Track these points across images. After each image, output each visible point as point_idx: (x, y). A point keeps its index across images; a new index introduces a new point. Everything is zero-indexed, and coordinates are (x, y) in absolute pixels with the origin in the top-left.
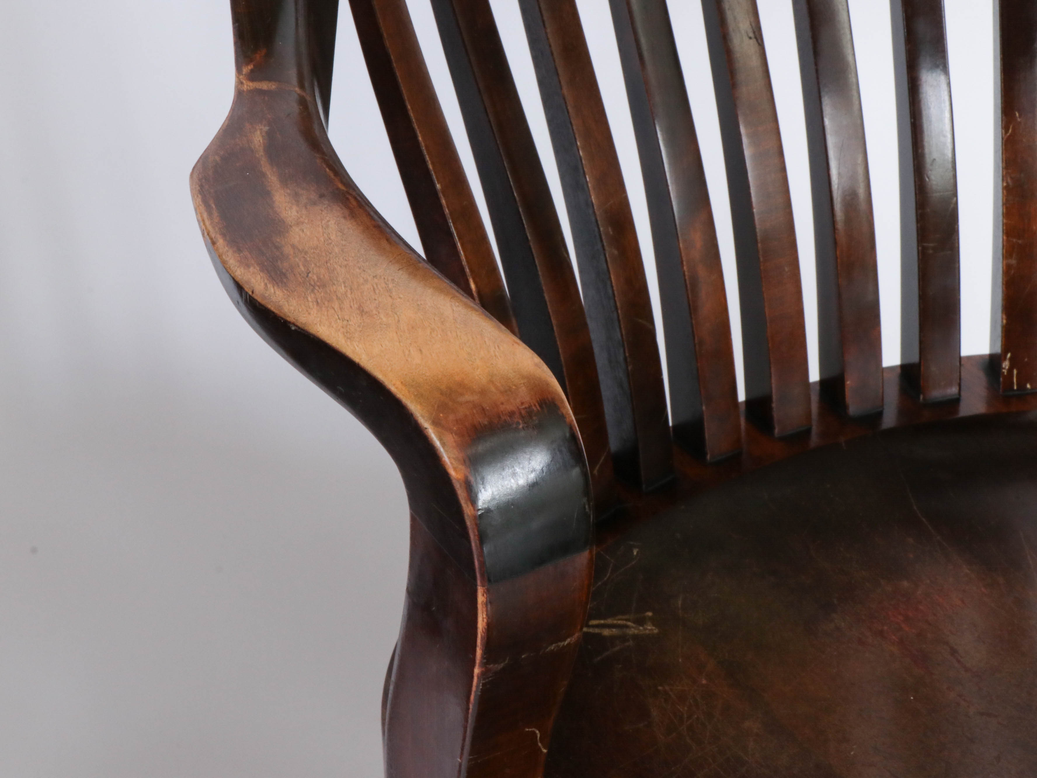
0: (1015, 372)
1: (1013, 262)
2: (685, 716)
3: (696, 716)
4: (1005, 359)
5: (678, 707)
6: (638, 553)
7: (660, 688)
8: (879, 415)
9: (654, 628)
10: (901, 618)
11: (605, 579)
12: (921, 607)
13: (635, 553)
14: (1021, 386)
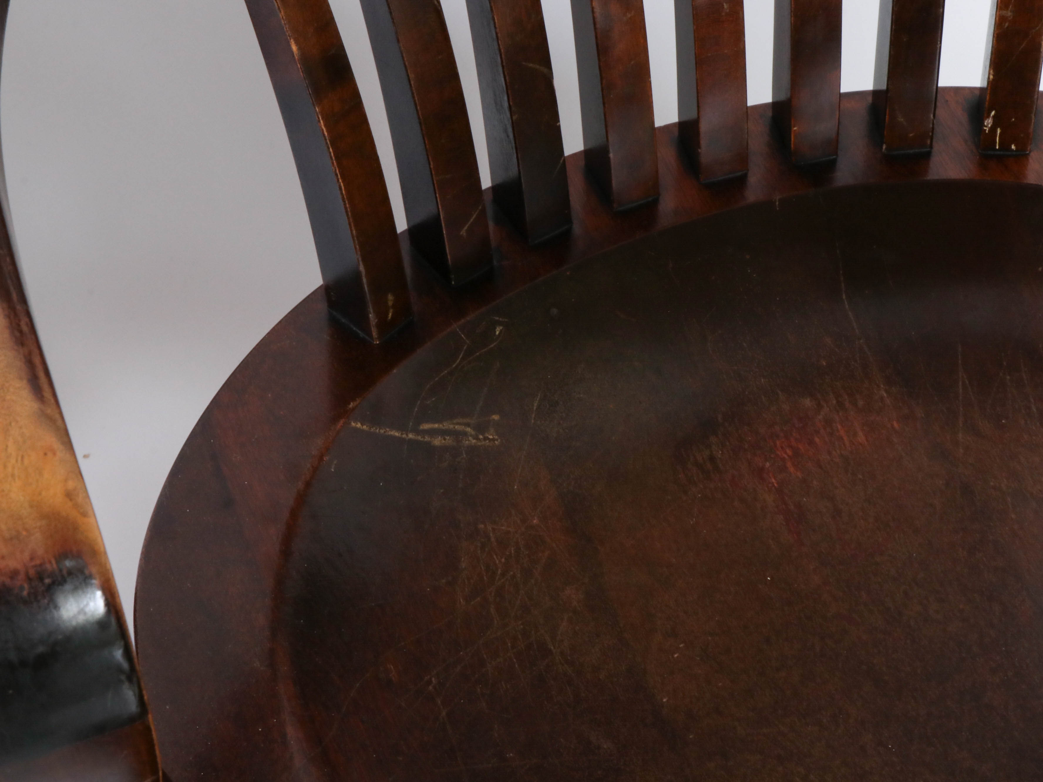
0: (999, 131)
1: (1008, 14)
2: (499, 571)
3: (512, 573)
4: (988, 116)
5: (495, 557)
6: (501, 331)
7: (482, 526)
8: (831, 165)
9: (496, 437)
10: (789, 452)
11: (454, 366)
12: (817, 440)
13: (497, 333)
14: (1005, 145)
